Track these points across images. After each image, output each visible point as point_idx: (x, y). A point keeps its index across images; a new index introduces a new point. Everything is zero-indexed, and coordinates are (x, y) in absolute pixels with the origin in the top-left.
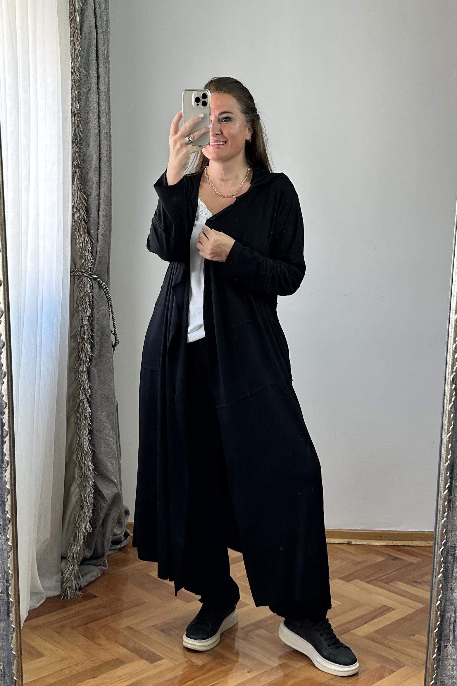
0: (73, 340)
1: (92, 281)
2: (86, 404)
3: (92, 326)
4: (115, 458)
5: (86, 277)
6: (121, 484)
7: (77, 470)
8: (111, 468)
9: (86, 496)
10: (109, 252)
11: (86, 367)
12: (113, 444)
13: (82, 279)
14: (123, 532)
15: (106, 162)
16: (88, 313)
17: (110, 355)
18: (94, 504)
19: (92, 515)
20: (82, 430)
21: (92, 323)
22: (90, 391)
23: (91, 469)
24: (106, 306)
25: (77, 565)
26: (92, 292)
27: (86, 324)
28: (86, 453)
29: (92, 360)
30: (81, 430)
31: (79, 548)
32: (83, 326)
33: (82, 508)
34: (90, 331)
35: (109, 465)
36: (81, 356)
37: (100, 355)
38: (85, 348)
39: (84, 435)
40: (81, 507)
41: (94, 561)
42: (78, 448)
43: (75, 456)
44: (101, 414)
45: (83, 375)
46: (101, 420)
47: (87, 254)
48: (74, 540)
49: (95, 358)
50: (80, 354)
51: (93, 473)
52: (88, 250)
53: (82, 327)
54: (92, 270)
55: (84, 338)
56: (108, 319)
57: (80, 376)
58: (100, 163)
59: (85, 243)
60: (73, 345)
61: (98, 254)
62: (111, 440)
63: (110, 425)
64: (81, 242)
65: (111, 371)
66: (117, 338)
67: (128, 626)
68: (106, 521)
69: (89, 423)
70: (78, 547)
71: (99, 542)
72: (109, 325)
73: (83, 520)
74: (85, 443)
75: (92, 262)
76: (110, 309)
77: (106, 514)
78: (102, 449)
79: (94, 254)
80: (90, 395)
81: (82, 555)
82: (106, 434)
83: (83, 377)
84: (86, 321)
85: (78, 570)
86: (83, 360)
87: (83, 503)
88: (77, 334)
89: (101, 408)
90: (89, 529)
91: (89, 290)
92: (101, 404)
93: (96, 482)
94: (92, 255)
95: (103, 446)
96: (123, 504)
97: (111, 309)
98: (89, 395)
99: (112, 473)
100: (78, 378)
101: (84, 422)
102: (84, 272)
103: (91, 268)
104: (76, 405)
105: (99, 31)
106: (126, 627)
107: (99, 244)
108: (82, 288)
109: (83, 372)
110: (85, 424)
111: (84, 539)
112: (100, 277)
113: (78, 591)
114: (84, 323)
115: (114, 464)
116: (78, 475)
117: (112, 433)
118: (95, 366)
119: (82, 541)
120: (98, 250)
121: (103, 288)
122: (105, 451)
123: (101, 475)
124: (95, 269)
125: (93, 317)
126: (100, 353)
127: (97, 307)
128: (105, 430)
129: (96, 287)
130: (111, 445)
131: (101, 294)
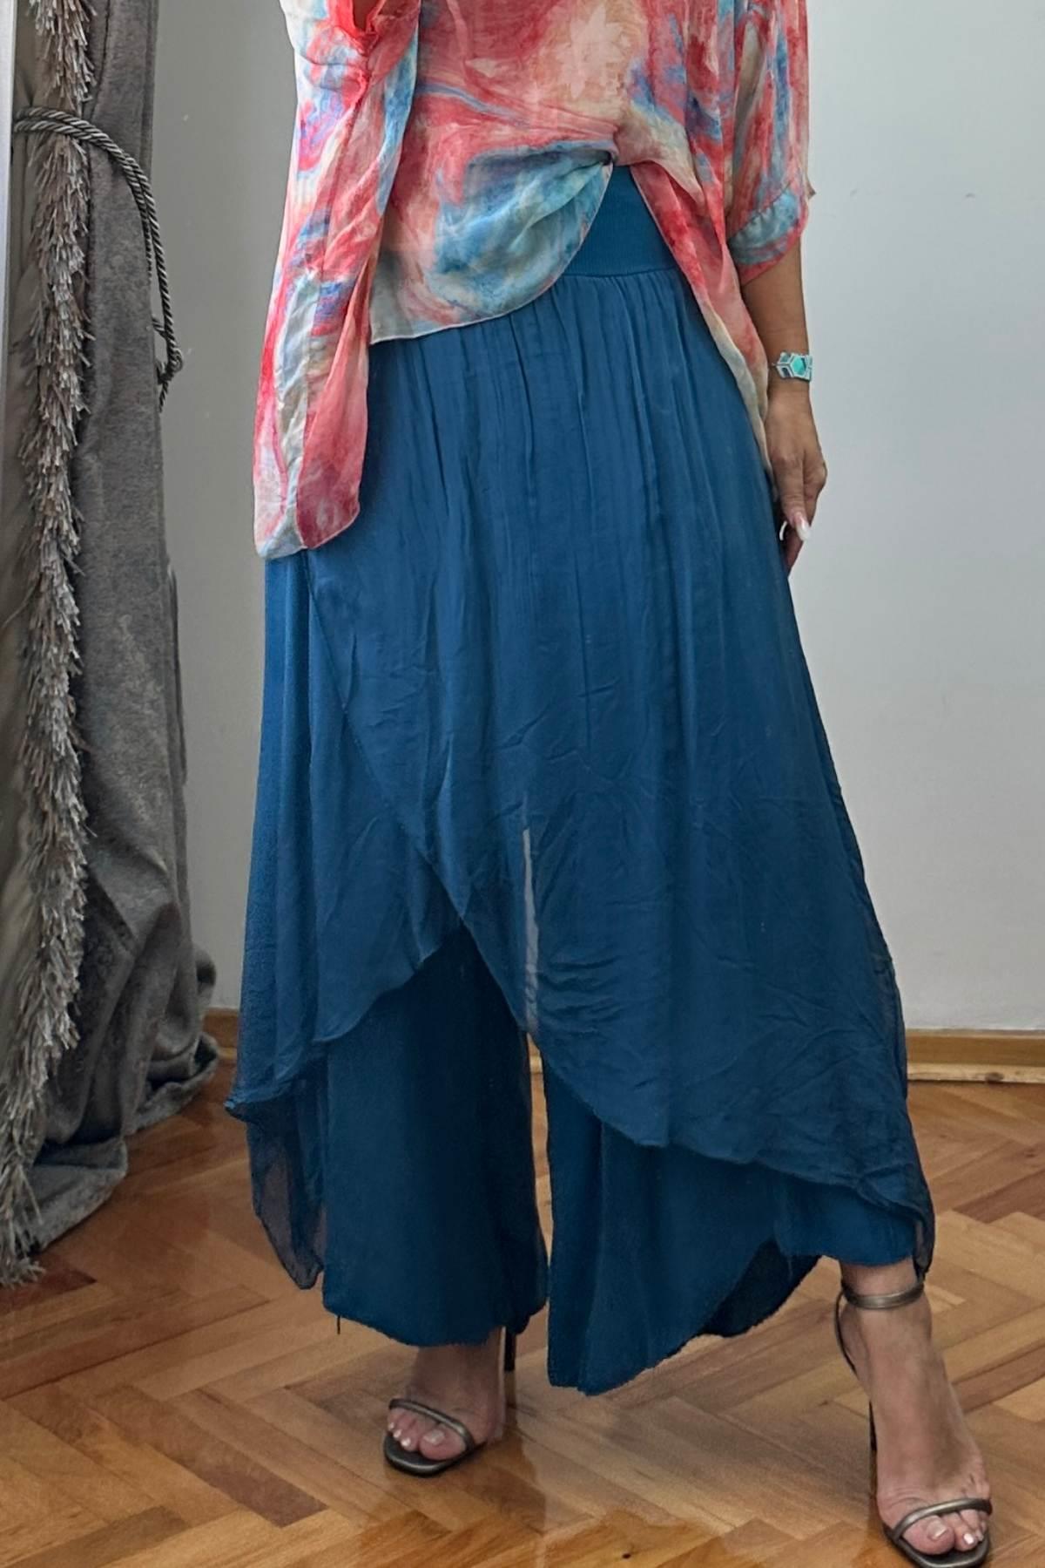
0: (18, 357)
1: (87, 149)
2: (61, 584)
3: (86, 307)
4: (164, 778)
5: (66, 135)
6: (182, 871)
7: (25, 825)
8: (145, 815)
9: (56, 915)
10: (150, 48)
11: (64, 453)
12: (153, 728)
13: (54, 143)
14: (190, 1045)
16: (71, 263)
17: (148, 410)
18: (84, 944)
19: (77, 985)
20: (47, 680)
21: (86, 297)
22: (75, 539)
23: (76, 820)
24: (135, 236)
25: (25, 1165)
26: (87, 188)
27: (66, 302)
28: (62, 760)
29: (84, 428)
30: (41, 681)
31: (31, 1104)
32: (54, 307)
33: (44, 958)
34: (77, 324)
35: (140, 807)
36: (47, 415)
37: (112, 409)
38: (58, 385)
39: (53, 697)
40: (38, 957)
41: (84, 1150)
42: (32, 744)
43: (19, 774)
44: (115, 623)
45: (53, 480)
46: (113, 641)
47: (72, 57)
48: (14, 1078)
49: (97, 422)
50: (41, 408)
51: (83, 834)
52: (76, 42)
53: (51, 310)
54: (88, 110)
55: (57, 350)
56: (140, 284)
57: (40, 486)
59: (63, 20)
60: (20, 374)
61: (110, 55)
62: (150, 716)
63: (147, 660)
64: (50, 14)
65: (153, 466)
66: (175, 349)
67: (200, 1391)
68: (129, 1011)
69: (72, 655)
70: (27, 1101)
71: (103, 1081)
72: (146, 305)
73: (46, 1002)
74: (55, 727)
75: (88, 84)
76: (151, 247)
77: (129, 981)
78: (116, 745)
79: (97, 55)
80: (76, 553)
81: (41, 1132)
82: (129, 691)
83: (53, 487)
84: (65, 292)
85: (27, 1184)
86: (53, 429)
87: (48, 942)
88: (32, 338)
89: (114, 600)
90: (67, 1036)
91: (77, 183)
92: (115, 587)
93: (93, 865)
94: (91, 59)
95: (118, 737)
96: (190, 947)
97: (156, 248)
98: (73, 554)
99: (151, 835)
100: (33, 494)
101: (55, 650)
102: (61, 121)
103: (84, 104)
104: (25, 591)
106: (192, 1392)
107: (114, 24)
108: (53, 176)
109: (54, 471)
110: (57, 655)
111: (50, 1074)
112: (115, 136)
113: (27, 1260)
114: (58, 299)
115: (159, 803)
116: (29, 842)
117: (152, 690)
119: (44, 1078)
120: (111, 42)
121: (125, 173)
122: (124, 754)
123: (112, 841)
124: (98, 108)
125: (91, 276)
126: (114, 406)
127: (102, 240)
128: (127, 677)
129: (102, 170)
130: (150, 731)
131: (118, 197)
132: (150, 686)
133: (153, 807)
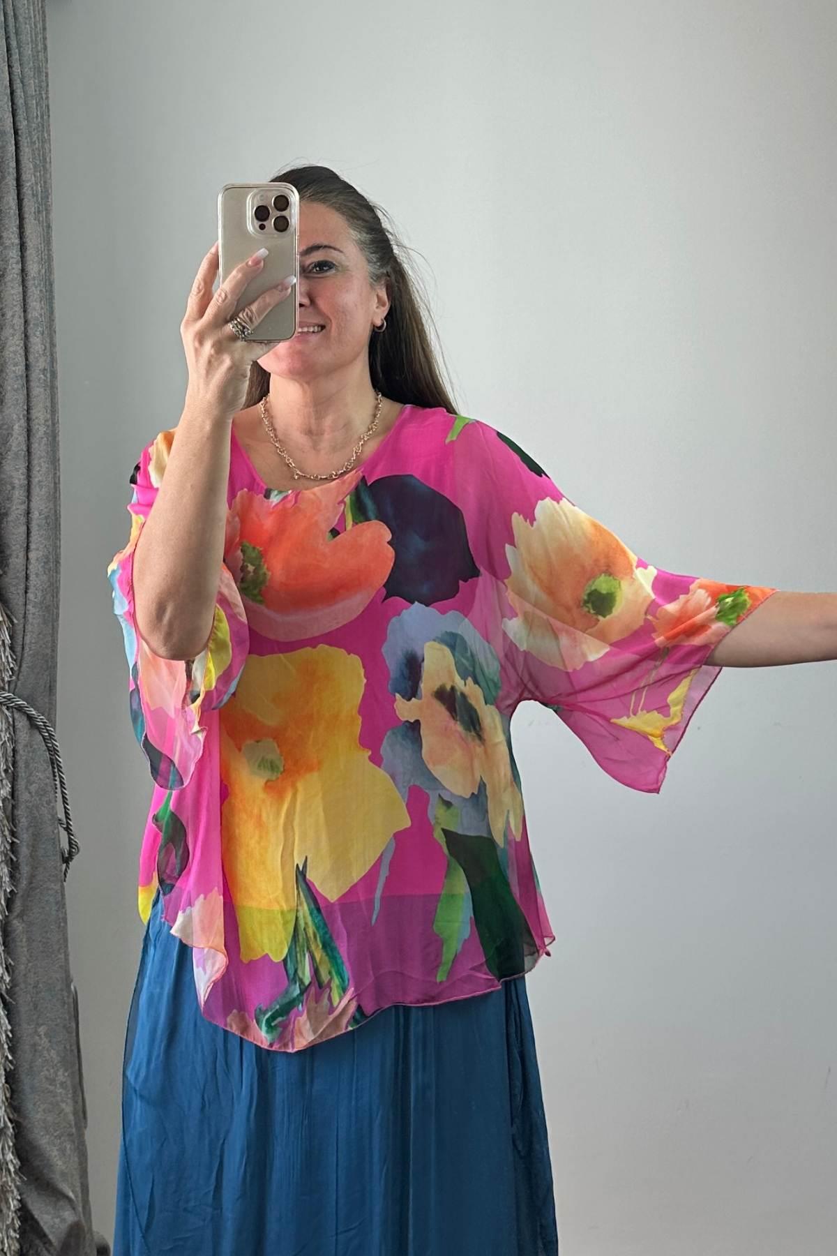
1: (12, 712)
3: (13, 820)
4: (70, 1135)
8: (58, 1162)
10: (54, 642)
12: (63, 1101)
15: (42, 438)
16: (2, 792)
17: (56, 887)
21: (13, 813)
22: (7, 979)
23: (12, 1170)
24: (45, 770)
26: (12, 739)
29: (13, 902)
34: (7, 833)
35: (55, 1156)
37: (31, 888)
44: (36, 1032)
46: (35, 1045)
49: (22, 896)
51: (17, 1178)
52: (4, 641)
56: (50, 801)
58: (29, 439)
61: (27, 648)
62: (61, 1093)
63: (58, 1055)
65: (61, 923)
66: (74, 840)
69: (7, 1057)
72: (54, 815)
75: (12, 669)
76: (56, 777)
78: (38, 1115)
79: (18, 649)
80: (8, 987)
82: (47, 1078)
89: (35, 1017)
91: (5, 736)
92: (36, 1007)
93: (24, 1196)
94: (13, 652)
95: (39, 1110)
97: (60, 776)
99: (63, 1174)
103: (9, 682)
105: (24, 142)
107: (29, 628)
112: (31, 701)
115: (68, 1153)
117: (62, 1076)
118: (20, 916)
120: (27, 640)
121: (38, 728)
122: (44, 1121)
123: (37, 1181)
124: (19, 685)
125: (16, 799)
126: (33, 885)
127: (23, 774)
128: (45, 1068)
129: (23, 726)
130: (61, 1104)
131: (34, 743)
132: (60, 1073)
133: (64, 1155)
